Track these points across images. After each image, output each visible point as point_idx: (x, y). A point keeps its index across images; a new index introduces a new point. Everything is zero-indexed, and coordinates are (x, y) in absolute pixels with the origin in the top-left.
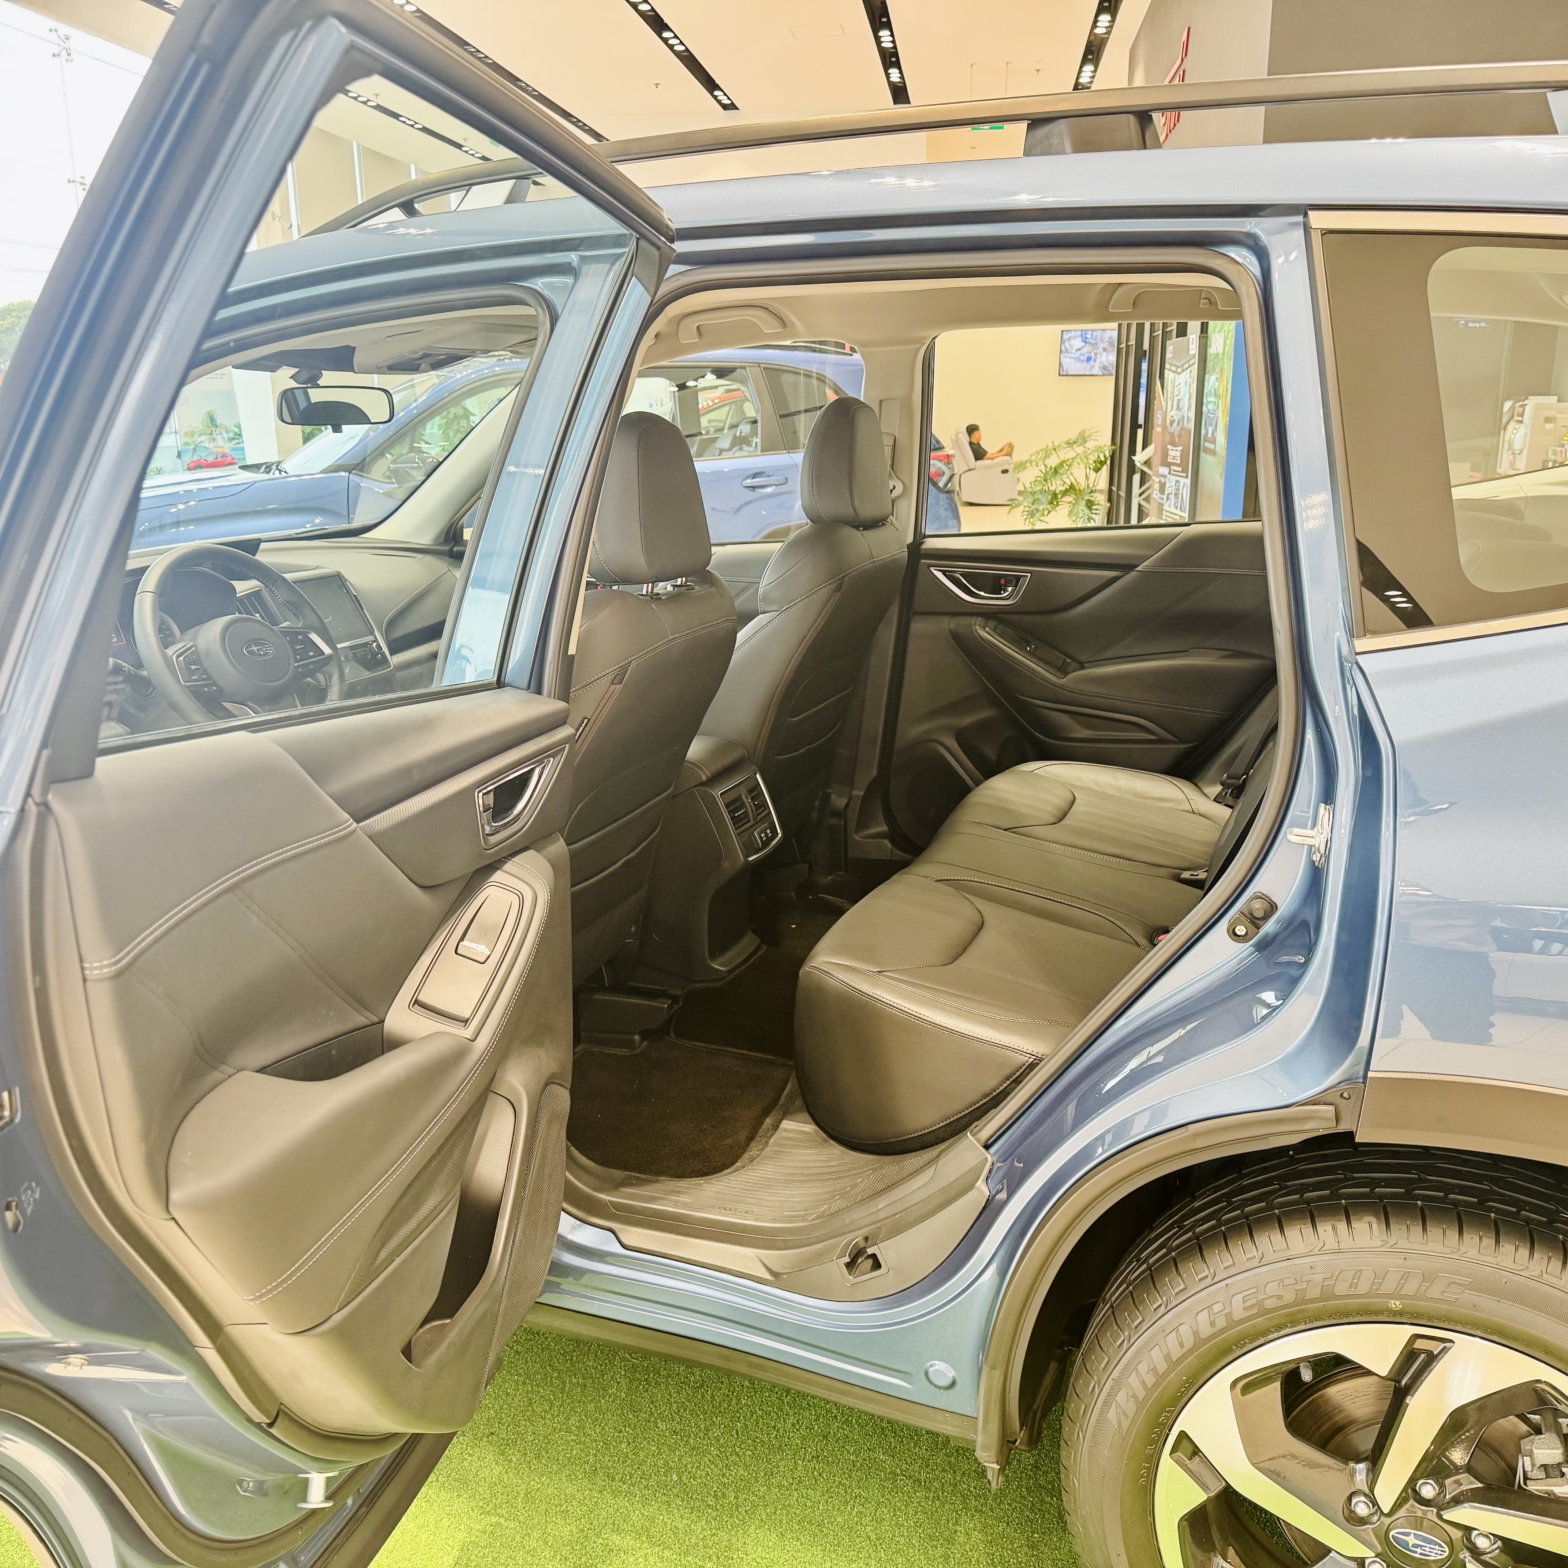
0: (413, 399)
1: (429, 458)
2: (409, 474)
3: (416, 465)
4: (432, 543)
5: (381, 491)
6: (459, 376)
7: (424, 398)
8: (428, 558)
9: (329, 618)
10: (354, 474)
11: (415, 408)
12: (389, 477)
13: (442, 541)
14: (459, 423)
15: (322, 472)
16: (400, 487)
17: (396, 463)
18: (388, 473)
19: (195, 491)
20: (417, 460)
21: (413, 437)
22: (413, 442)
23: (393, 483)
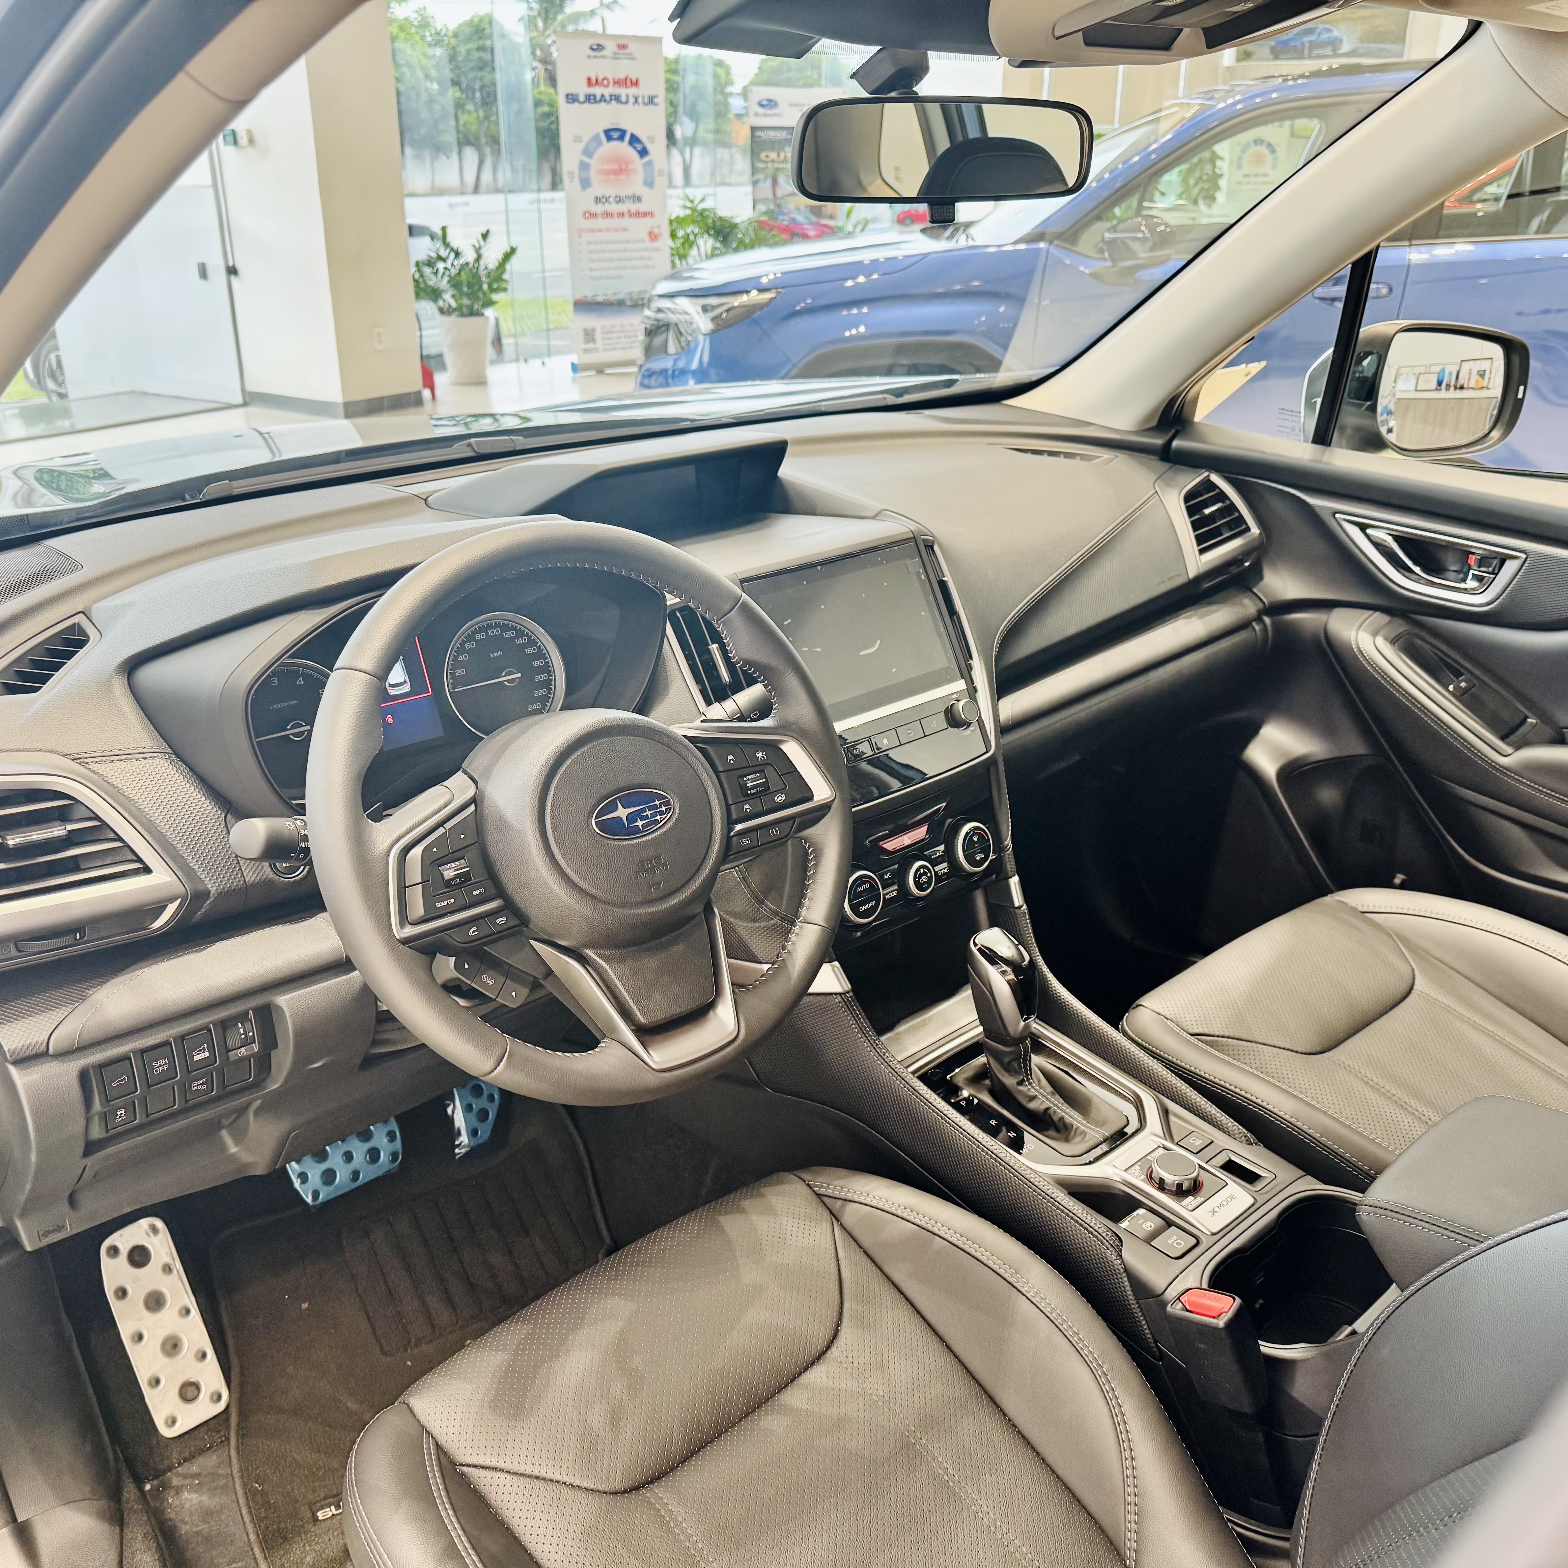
0: (1152, 139)
1: (1159, 225)
2: (1128, 248)
3: (1140, 235)
4: (1133, 429)
5: (1087, 271)
6: (1221, 105)
7: (1169, 137)
8: (1121, 461)
9: (873, 645)
10: (1057, 245)
11: (1154, 151)
12: (1101, 251)
13: (1154, 423)
14: (1202, 169)
15: (1016, 243)
16: (1114, 266)
17: (1115, 231)
18: (1101, 245)
19: (882, 260)
20: (1143, 228)
21: (1145, 191)
22: (1142, 200)
23: (1105, 259)
